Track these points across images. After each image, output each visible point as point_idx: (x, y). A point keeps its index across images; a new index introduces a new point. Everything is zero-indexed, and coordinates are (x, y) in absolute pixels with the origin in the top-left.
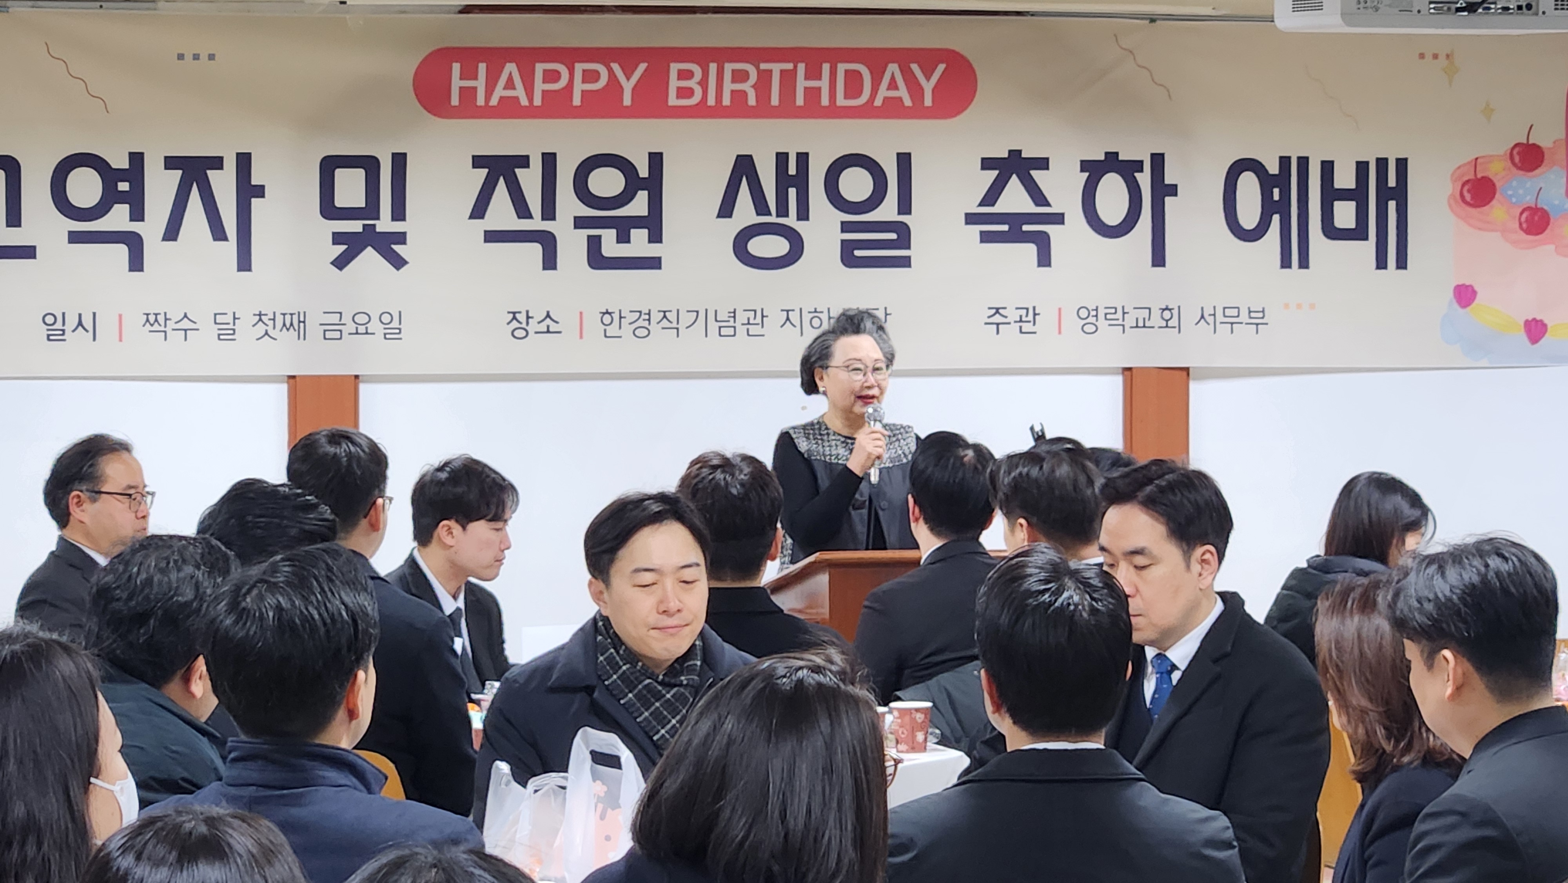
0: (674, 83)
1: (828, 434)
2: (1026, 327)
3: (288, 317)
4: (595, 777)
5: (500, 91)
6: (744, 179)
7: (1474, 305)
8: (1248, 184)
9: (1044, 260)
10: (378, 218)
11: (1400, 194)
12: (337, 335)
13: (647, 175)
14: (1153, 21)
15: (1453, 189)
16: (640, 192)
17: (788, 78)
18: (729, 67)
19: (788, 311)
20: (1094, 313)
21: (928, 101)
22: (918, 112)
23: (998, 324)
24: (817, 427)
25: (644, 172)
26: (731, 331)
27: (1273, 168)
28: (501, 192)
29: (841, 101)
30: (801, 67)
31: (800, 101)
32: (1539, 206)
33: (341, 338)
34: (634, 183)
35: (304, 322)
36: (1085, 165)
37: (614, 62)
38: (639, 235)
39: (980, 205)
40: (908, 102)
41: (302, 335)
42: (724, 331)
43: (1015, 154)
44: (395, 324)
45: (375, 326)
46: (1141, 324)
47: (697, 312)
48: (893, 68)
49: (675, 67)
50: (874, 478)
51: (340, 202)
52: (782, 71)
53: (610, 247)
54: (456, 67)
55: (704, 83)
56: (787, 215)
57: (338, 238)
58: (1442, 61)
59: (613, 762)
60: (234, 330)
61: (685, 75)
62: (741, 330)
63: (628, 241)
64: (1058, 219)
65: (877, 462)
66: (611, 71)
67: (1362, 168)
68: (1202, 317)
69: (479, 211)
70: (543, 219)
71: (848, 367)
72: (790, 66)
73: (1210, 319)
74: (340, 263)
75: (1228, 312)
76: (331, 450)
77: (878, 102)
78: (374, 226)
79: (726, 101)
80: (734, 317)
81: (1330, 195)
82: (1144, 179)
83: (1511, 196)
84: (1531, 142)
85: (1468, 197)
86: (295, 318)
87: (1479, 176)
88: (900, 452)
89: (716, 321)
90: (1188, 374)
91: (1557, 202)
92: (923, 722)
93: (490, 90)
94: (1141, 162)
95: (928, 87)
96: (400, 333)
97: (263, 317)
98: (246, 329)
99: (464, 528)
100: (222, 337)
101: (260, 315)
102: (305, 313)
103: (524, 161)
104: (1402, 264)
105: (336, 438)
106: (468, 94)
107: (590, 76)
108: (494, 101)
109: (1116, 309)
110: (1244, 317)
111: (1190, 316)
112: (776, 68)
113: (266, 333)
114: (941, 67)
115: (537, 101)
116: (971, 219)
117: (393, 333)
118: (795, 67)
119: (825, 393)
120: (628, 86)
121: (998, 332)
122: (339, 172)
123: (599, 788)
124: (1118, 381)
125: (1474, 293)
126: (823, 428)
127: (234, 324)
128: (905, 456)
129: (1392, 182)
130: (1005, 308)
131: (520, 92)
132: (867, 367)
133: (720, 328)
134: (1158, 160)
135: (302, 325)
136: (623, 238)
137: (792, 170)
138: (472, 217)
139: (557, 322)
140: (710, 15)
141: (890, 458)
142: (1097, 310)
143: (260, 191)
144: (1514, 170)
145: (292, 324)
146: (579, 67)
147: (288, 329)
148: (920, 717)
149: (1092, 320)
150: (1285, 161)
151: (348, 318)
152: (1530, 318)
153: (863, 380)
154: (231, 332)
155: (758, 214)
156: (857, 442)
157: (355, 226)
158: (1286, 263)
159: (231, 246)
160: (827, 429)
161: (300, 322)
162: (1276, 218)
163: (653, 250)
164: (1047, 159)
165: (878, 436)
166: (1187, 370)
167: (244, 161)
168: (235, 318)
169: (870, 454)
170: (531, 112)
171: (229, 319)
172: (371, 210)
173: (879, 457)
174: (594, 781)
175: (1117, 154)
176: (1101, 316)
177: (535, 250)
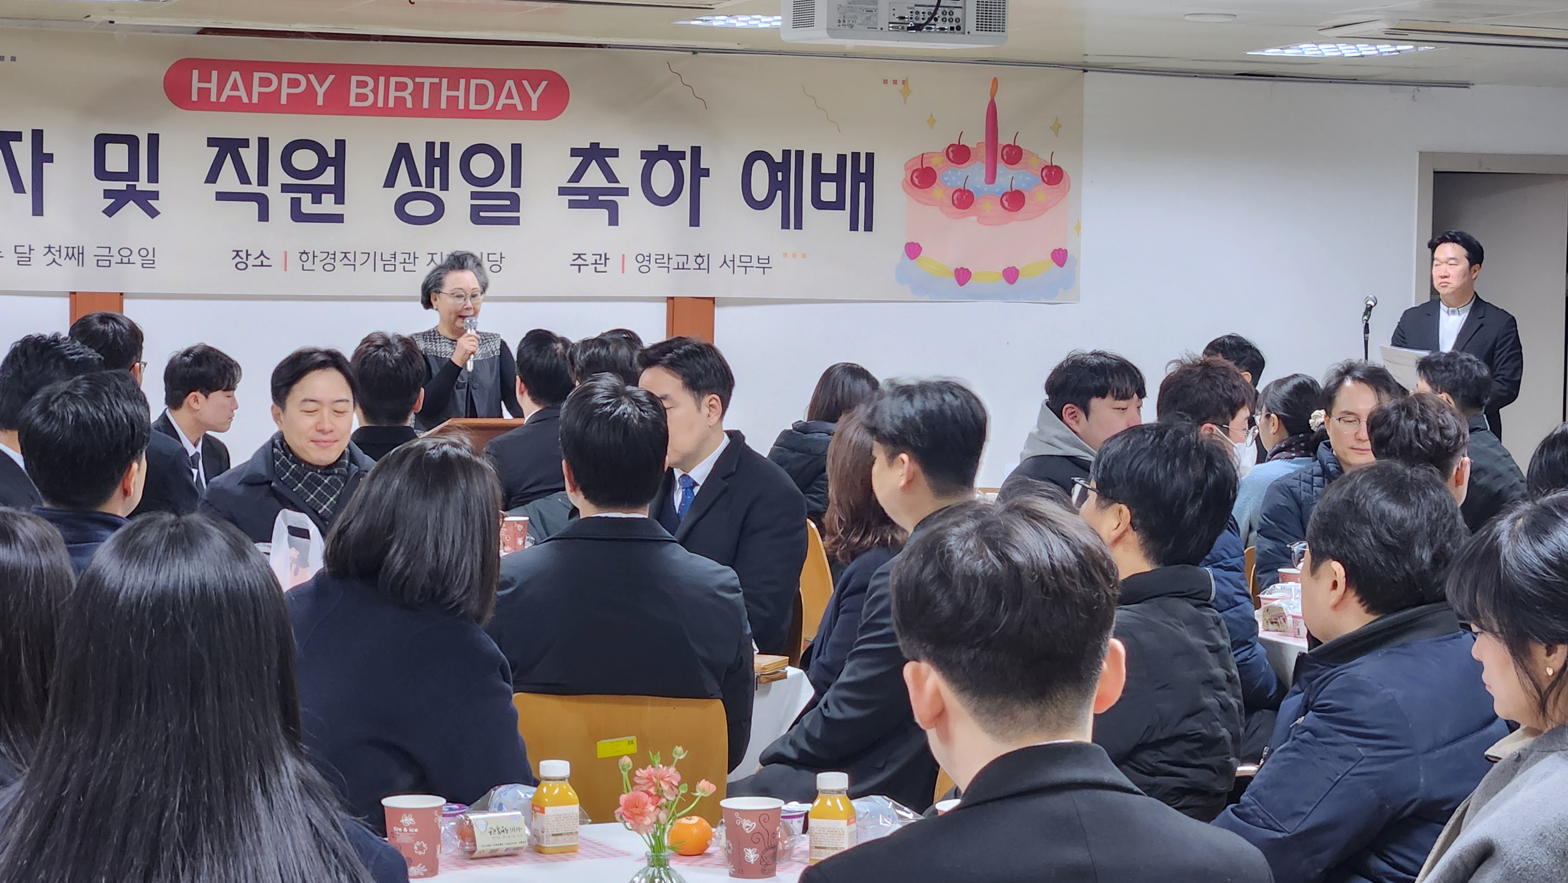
0: (354, 90)
1: (440, 339)
2: (599, 268)
3: (70, 250)
4: (291, 544)
5: (227, 92)
6: (403, 160)
7: (919, 257)
8: (760, 170)
9: (614, 220)
10: (138, 181)
11: (868, 178)
12: (107, 263)
13: (334, 156)
14: (695, 53)
15: (906, 175)
16: (329, 168)
17: (435, 89)
18: (393, 80)
19: (432, 254)
20: (647, 258)
21: (534, 108)
22: (527, 114)
23: (579, 266)
24: (432, 334)
25: (331, 153)
26: (392, 268)
27: (778, 159)
28: (229, 163)
29: (473, 106)
30: (445, 81)
31: (443, 106)
32: (966, 188)
33: (109, 266)
34: (324, 162)
35: (82, 253)
36: (644, 154)
37: (311, 73)
38: (328, 199)
39: (569, 182)
40: (520, 108)
41: (81, 263)
42: (387, 268)
43: (594, 146)
44: (150, 257)
45: (135, 258)
46: (681, 267)
47: (369, 254)
48: (510, 83)
49: (354, 79)
50: (470, 367)
51: (109, 167)
52: (431, 84)
53: (307, 206)
54: (195, 73)
55: (375, 91)
56: (433, 187)
57: (108, 194)
58: (900, 85)
59: (304, 534)
60: (30, 258)
61: (362, 84)
62: (400, 267)
63: (320, 203)
64: (624, 192)
65: (472, 356)
66: (309, 81)
67: (841, 159)
68: (725, 262)
69: (212, 177)
70: (259, 185)
71: (453, 294)
72: (437, 80)
73: (730, 264)
74: (110, 212)
75: (743, 259)
76: (101, 327)
77: (499, 107)
78: (135, 186)
79: (391, 104)
80: (395, 258)
81: (819, 177)
82: (686, 165)
83: (947, 181)
84: (961, 144)
85: (916, 181)
86: (76, 250)
87: (924, 167)
88: (489, 350)
89: (382, 260)
90: (714, 303)
91: (978, 187)
92: (522, 530)
93: (220, 91)
94: (684, 152)
95: (535, 97)
96: (153, 264)
97: (51, 249)
98: (39, 258)
99: (207, 397)
100: (20, 263)
101: (50, 248)
102: (83, 247)
103: (245, 143)
104: (869, 227)
105: (105, 319)
106: (204, 93)
107: (293, 83)
108: (223, 99)
109: (663, 255)
110: (755, 263)
111: (716, 261)
112: (427, 81)
113: (54, 261)
114: (544, 84)
115: (255, 100)
116: (562, 191)
117: (148, 263)
118: (441, 81)
119: (437, 309)
120: (321, 91)
121: (579, 271)
122: (109, 146)
123: (294, 553)
124: (664, 306)
125: (920, 249)
126: (437, 334)
127: (30, 254)
128: (493, 352)
129: (863, 170)
130: (585, 254)
131: (242, 93)
132: (466, 294)
133: (384, 265)
134: (696, 152)
135: (81, 255)
136: (317, 200)
137: (437, 155)
138: (207, 182)
139: (268, 259)
140: (380, 42)
141: (481, 353)
142: (650, 256)
143: (50, 158)
144: (949, 163)
145: (73, 255)
146: (286, 77)
147: (70, 259)
148: (520, 527)
149: (646, 263)
150: (786, 153)
151: (114, 252)
152: (959, 268)
153: (464, 304)
154: (28, 259)
155: (413, 185)
156: (458, 342)
157: (121, 186)
158: (785, 225)
159: (27, 198)
160: (439, 335)
161: (79, 254)
162: (779, 193)
163: (337, 209)
164: (617, 150)
165: (473, 338)
166: (713, 299)
167: (38, 136)
168: (30, 250)
169: (466, 350)
170: (250, 108)
171: (26, 250)
172: (133, 174)
173: (473, 353)
174: (290, 547)
175: (667, 146)
176: (653, 260)
177: (254, 206)
